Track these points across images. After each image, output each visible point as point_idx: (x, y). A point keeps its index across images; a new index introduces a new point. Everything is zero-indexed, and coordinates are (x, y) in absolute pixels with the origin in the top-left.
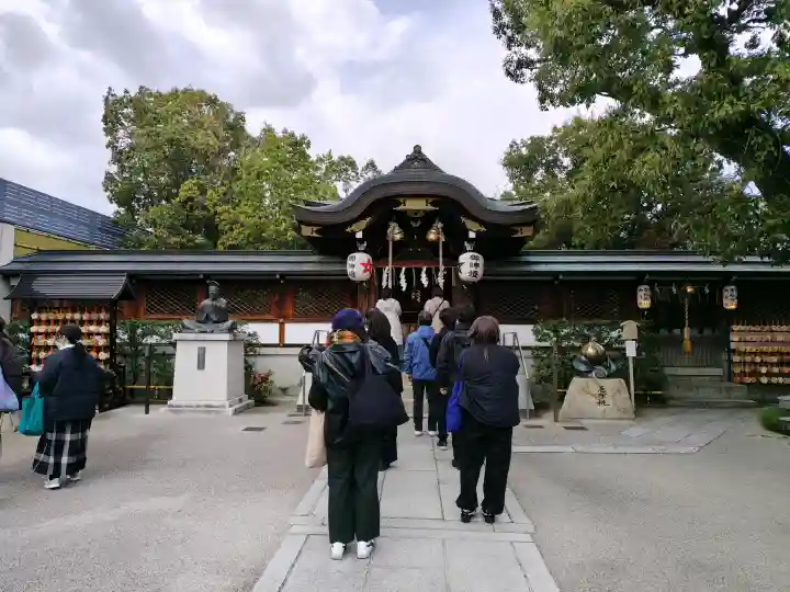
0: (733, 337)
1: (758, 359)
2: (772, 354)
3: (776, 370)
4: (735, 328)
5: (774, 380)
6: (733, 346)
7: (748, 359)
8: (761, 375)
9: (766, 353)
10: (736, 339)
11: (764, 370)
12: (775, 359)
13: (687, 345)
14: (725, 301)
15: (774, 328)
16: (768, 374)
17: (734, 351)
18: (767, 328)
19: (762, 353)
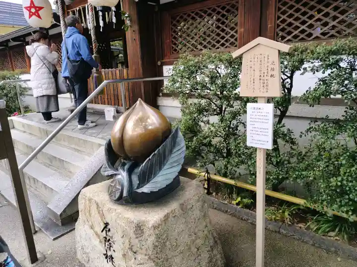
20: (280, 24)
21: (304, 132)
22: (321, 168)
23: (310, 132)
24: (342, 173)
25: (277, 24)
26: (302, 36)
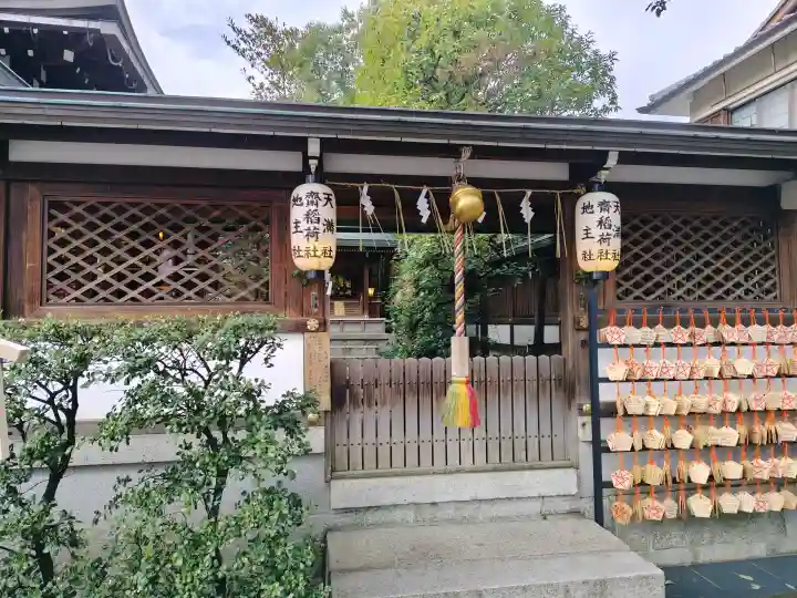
0: (610, 366)
1: (683, 439)
2: (724, 418)
3: (733, 470)
4: (610, 333)
5: (730, 503)
6: (606, 394)
7: (656, 439)
8: (692, 488)
9: (705, 417)
10: (618, 372)
11: (700, 473)
12: (730, 436)
13: (459, 391)
14: (582, 246)
15: (730, 333)
16: (714, 485)
17: (611, 411)
18: (708, 333)
19: (694, 417)
20: (55, 264)
21: (102, 511)
22: (140, 588)
23: (117, 507)
24: (179, 586)
25: (48, 264)
26: (103, 294)
